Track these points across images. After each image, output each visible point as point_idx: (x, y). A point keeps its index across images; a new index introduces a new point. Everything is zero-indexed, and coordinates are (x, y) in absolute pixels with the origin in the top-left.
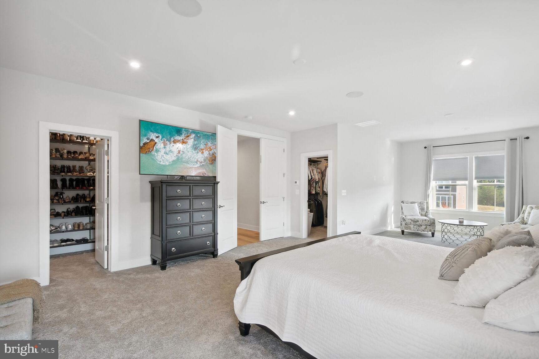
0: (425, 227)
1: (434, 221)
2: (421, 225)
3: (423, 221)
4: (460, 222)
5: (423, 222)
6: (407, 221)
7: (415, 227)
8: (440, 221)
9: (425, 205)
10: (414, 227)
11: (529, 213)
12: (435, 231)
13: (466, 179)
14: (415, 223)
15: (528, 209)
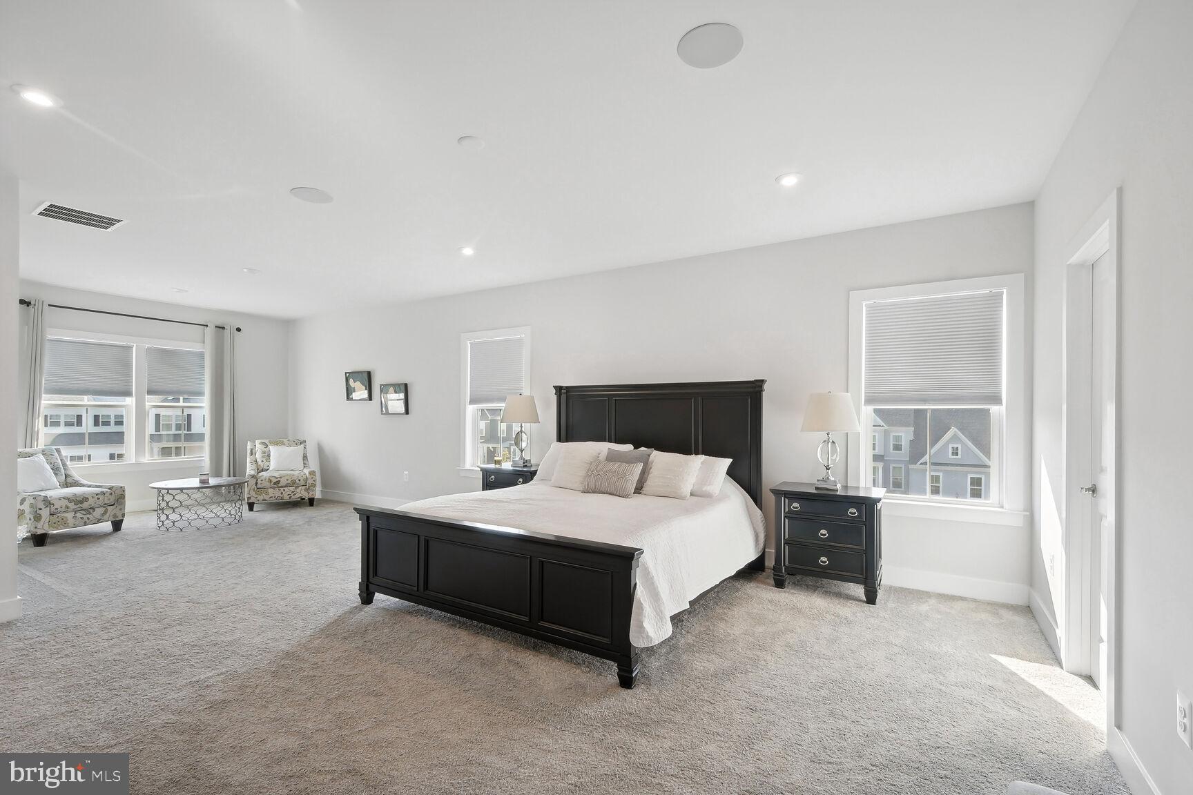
0: (102, 510)
1: (124, 491)
2: (93, 509)
3: (99, 496)
4: (202, 482)
5: (98, 499)
6: (57, 504)
7: (79, 515)
8: (151, 485)
9: (59, 459)
10: (75, 517)
11: (264, 452)
12: (123, 515)
13: (127, 393)
14: (79, 505)
15: (259, 447)
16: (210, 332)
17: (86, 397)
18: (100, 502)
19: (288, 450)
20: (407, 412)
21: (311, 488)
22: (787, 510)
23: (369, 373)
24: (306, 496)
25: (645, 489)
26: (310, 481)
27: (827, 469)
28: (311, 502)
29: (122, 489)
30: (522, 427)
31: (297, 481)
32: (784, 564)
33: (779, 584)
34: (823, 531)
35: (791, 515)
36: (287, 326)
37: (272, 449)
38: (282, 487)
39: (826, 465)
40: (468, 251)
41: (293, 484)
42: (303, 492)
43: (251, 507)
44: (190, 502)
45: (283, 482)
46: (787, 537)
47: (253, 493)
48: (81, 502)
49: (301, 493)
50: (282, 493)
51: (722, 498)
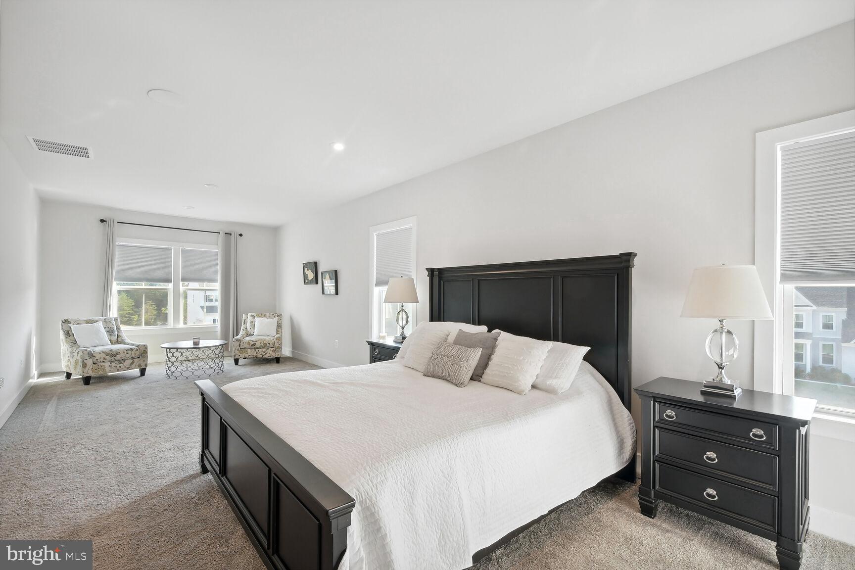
0: (130, 361)
1: (146, 348)
2: (124, 360)
3: (128, 351)
4: (195, 343)
5: (127, 353)
6: (98, 357)
7: (113, 364)
8: (161, 346)
9: (115, 324)
10: (110, 366)
11: (252, 322)
12: (146, 365)
13: (168, 281)
14: (114, 358)
15: (250, 318)
16: (221, 236)
17: (143, 283)
18: (129, 356)
19: (266, 320)
20: (337, 293)
21: (277, 350)
22: (657, 418)
23: (316, 263)
24: (274, 355)
25: (485, 377)
26: (276, 345)
27: (720, 368)
28: (278, 360)
29: (145, 347)
30: (403, 306)
31: (267, 344)
32: (654, 488)
33: (648, 511)
34: (710, 454)
35: (663, 426)
36: (275, 231)
37: (257, 319)
38: (257, 348)
39: (718, 361)
40: (339, 147)
41: (265, 346)
42: (271, 352)
43: (236, 362)
44: (193, 358)
45: (258, 345)
46: (657, 452)
47: (237, 352)
48: (115, 355)
49: (271, 354)
50: (257, 353)
51: (574, 393)
